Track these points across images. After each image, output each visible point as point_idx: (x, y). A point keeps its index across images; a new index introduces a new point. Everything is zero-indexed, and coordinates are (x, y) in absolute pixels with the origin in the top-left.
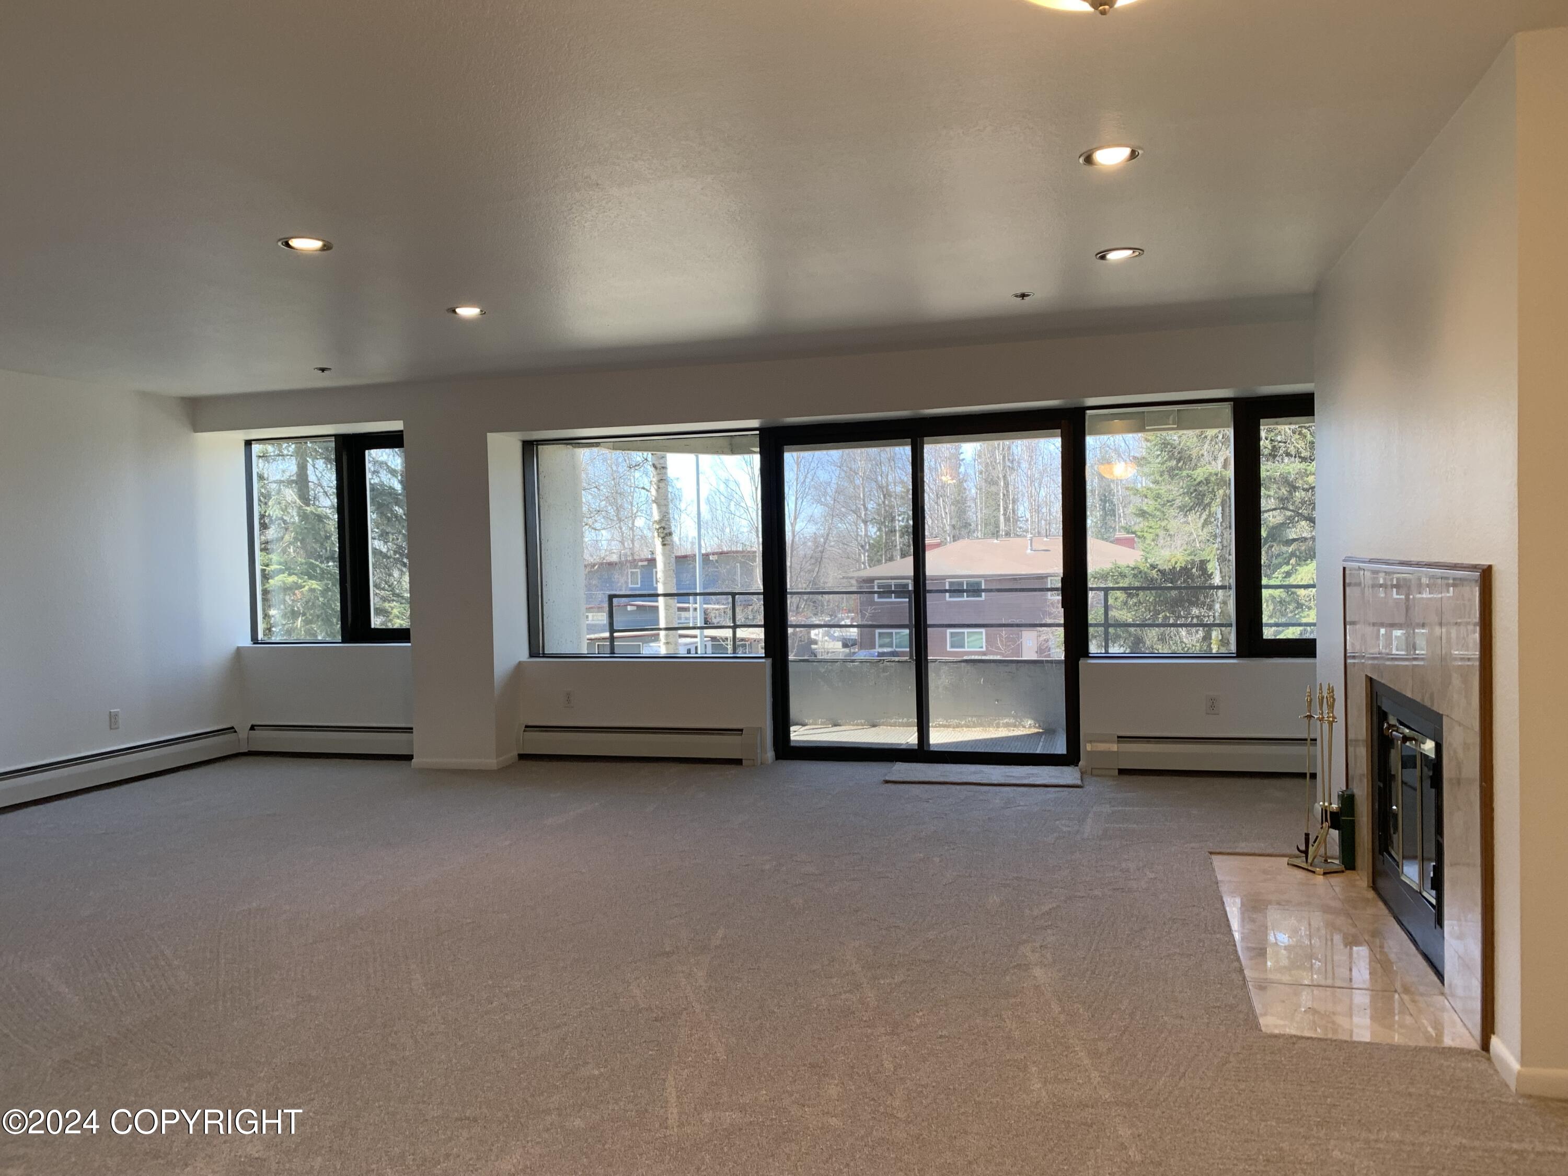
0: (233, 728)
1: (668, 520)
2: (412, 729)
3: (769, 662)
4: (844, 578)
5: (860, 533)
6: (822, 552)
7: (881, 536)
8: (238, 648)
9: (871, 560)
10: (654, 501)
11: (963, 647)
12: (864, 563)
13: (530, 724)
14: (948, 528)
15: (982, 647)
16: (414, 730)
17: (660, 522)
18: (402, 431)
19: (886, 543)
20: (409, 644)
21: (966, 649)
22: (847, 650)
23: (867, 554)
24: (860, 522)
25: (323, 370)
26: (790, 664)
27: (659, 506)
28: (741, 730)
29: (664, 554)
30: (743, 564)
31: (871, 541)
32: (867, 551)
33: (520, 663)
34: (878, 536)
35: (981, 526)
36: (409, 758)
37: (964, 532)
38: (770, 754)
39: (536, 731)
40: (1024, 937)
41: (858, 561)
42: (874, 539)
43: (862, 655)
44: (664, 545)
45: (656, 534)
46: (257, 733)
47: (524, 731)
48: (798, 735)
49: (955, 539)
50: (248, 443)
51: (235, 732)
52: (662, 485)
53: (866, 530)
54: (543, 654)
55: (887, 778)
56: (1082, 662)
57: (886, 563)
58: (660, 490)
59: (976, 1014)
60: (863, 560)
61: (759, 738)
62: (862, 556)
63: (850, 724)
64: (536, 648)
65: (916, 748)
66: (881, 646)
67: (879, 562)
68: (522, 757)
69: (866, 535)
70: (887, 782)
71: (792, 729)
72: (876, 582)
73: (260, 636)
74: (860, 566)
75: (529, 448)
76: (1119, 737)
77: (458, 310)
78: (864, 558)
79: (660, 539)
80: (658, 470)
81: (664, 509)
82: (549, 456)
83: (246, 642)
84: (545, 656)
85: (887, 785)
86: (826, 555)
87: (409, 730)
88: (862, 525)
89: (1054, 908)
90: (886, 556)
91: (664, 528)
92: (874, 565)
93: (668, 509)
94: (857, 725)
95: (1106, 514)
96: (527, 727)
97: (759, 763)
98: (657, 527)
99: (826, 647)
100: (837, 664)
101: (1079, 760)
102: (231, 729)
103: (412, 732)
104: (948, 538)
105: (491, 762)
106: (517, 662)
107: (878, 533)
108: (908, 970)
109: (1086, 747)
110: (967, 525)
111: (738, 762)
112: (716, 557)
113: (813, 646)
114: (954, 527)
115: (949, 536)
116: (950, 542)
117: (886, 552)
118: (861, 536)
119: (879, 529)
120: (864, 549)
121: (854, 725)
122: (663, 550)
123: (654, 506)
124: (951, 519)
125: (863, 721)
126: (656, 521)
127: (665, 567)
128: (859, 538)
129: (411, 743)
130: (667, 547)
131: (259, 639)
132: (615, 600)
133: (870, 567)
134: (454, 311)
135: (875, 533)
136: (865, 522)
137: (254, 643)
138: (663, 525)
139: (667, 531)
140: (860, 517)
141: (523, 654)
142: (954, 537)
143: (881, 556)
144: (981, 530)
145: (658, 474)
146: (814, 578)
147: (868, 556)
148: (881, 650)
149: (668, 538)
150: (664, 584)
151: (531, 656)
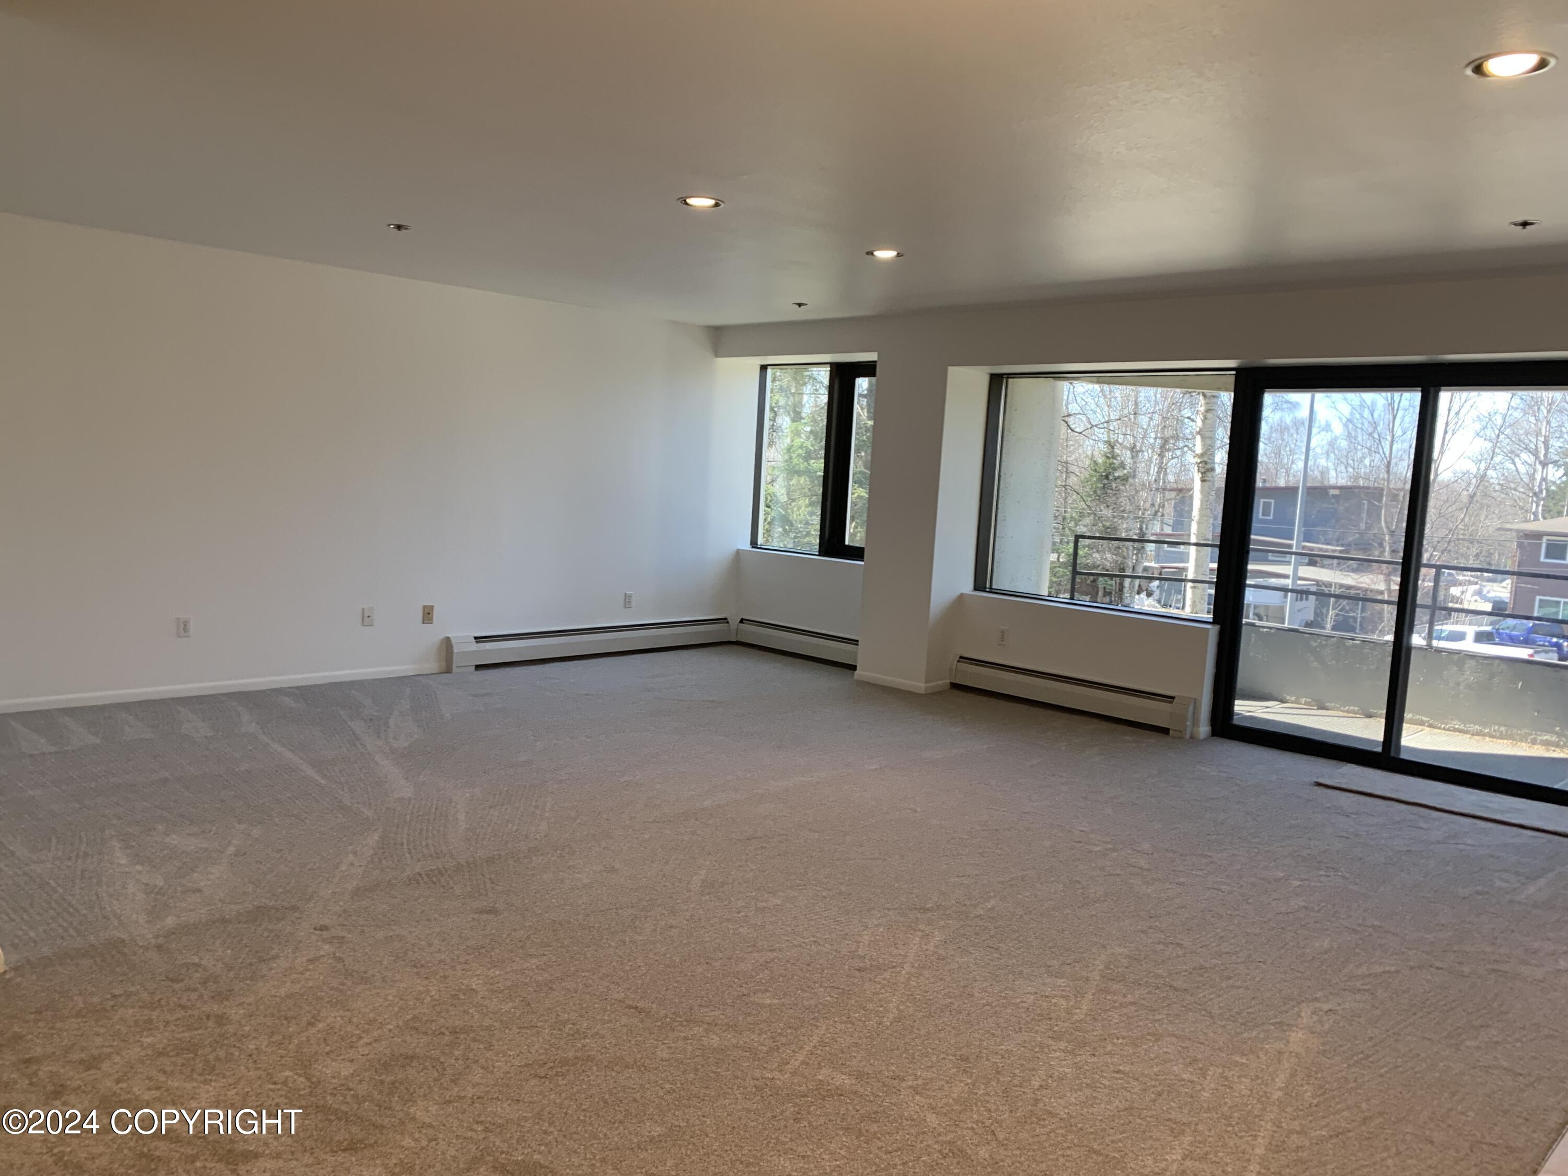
0: (726, 619)
2: (857, 641)
3: (1214, 630)
8: (738, 551)
9: (1547, 510)
10: (1198, 433)
12: (1535, 514)
13: (965, 655)
16: (860, 643)
17: (1202, 455)
18: (875, 362)
20: (862, 563)
23: (1541, 503)
25: (800, 305)
27: (1203, 438)
28: (1173, 698)
29: (1202, 492)
33: (962, 595)
36: (853, 668)
38: (1204, 729)
39: (968, 663)
40: (1319, 995)
41: (1526, 511)
44: (1203, 481)
45: (1197, 469)
46: (745, 627)
47: (958, 661)
50: (764, 368)
51: (728, 622)
52: (1209, 415)
54: (991, 588)
55: (1321, 780)
58: (1207, 422)
59: (1181, 1061)
61: (1191, 709)
62: (1534, 504)
63: (1338, 709)
64: (982, 580)
65: (1379, 749)
68: (955, 686)
70: (1319, 784)
72: (1545, 538)
73: (760, 541)
75: (997, 382)
77: (876, 253)
78: (1536, 507)
79: (1200, 474)
80: (1207, 400)
81: (1209, 442)
82: (1019, 389)
83: (746, 545)
84: (992, 591)
85: (1316, 788)
87: (855, 642)
89: (1389, 972)
91: (1206, 463)
92: (1552, 518)
94: (1348, 712)
96: (961, 657)
97: (1188, 736)
98: (1199, 461)
100: (1333, 639)
102: (725, 620)
103: (857, 645)
105: (919, 685)
106: (959, 593)
108: (1149, 993)
111: (1165, 731)
121: (1343, 711)
122: (1202, 487)
123: (1198, 438)
125: (1356, 708)
126: (1198, 455)
127: (1201, 505)
129: (856, 653)
130: (1207, 484)
131: (759, 543)
132: (1082, 542)
134: (872, 254)
137: (753, 547)
138: (1205, 459)
139: (1208, 466)
141: (966, 585)
145: (1207, 403)
147: (1544, 506)
149: (1209, 474)
150: (1199, 523)
151: (976, 589)
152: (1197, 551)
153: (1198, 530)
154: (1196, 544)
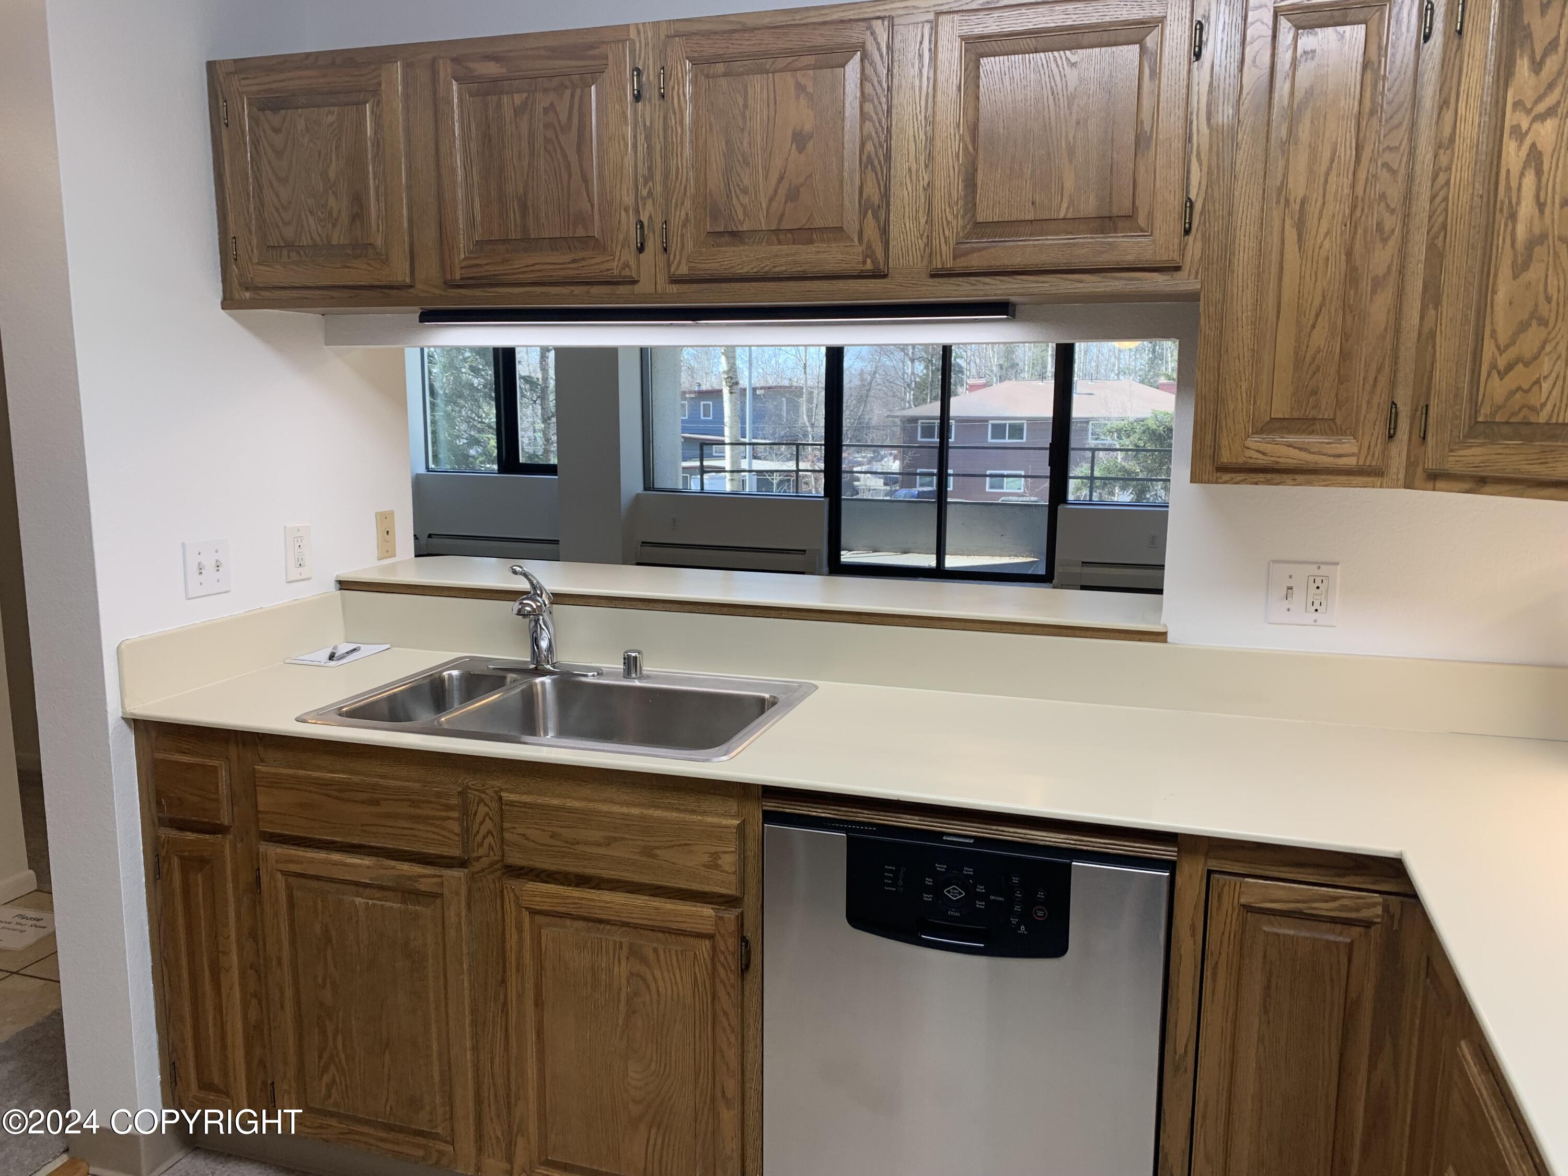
1: (735, 371)
3: (827, 500)
4: (888, 416)
5: (906, 371)
6: (868, 391)
7: (927, 375)
8: (417, 474)
9: (916, 398)
11: (1002, 488)
12: (909, 403)
13: (645, 541)
14: (994, 368)
15: (1020, 489)
16: (560, 542)
17: (727, 372)
19: (933, 381)
20: (557, 477)
21: (1005, 490)
22: (888, 488)
23: (912, 393)
24: (907, 359)
26: (843, 502)
27: (727, 358)
28: (805, 551)
29: (731, 401)
30: (789, 401)
31: (918, 379)
32: (913, 390)
33: (638, 494)
34: (925, 375)
35: (1029, 367)
37: (1012, 372)
39: (649, 546)
41: (903, 400)
42: (920, 377)
43: (902, 494)
44: (731, 393)
45: (724, 383)
46: (434, 541)
47: (641, 546)
48: (847, 557)
49: (1001, 379)
53: (913, 368)
54: (653, 487)
56: (1061, 507)
57: (930, 402)
60: (908, 399)
61: (818, 557)
62: (908, 394)
64: (648, 484)
65: (933, 568)
66: (922, 485)
67: (924, 401)
69: (913, 373)
71: (842, 553)
72: (920, 421)
73: (431, 465)
74: (905, 405)
76: (1083, 563)
78: (909, 396)
79: (728, 388)
81: (732, 361)
83: (422, 470)
84: (654, 489)
86: (872, 393)
87: (556, 542)
88: (909, 363)
90: (931, 395)
91: (731, 378)
92: (919, 405)
93: (735, 361)
95: (1155, 357)
96: (643, 543)
98: (726, 376)
99: (868, 484)
101: (1053, 579)
104: (995, 379)
106: (636, 493)
107: (925, 371)
109: (1058, 569)
110: (1014, 366)
112: (762, 392)
113: (856, 483)
114: (1001, 367)
115: (996, 376)
116: (997, 383)
117: (931, 391)
118: (907, 374)
119: (927, 367)
120: (910, 388)
122: (730, 397)
123: (724, 358)
124: (998, 359)
126: (724, 372)
127: (731, 412)
128: (906, 376)
129: (557, 552)
130: (734, 395)
131: (431, 468)
133: (916, 406)
135: (922, 371)
136: (913, 361)
137: (428, 471)
138: (731, 375)
139: (734, 381)
140: (907, 355)
141: (639, 488)
142: (1000, 377)
143: (926, 394)
144: (1028, 371)
146: (860, 417)
147: (914, 395)
148: (921, 489)
149: (735, 387)
150: (731, 428)
151: (645, 489)
152: (732, 450)
153: (731, 433)
154: (731, 444)
